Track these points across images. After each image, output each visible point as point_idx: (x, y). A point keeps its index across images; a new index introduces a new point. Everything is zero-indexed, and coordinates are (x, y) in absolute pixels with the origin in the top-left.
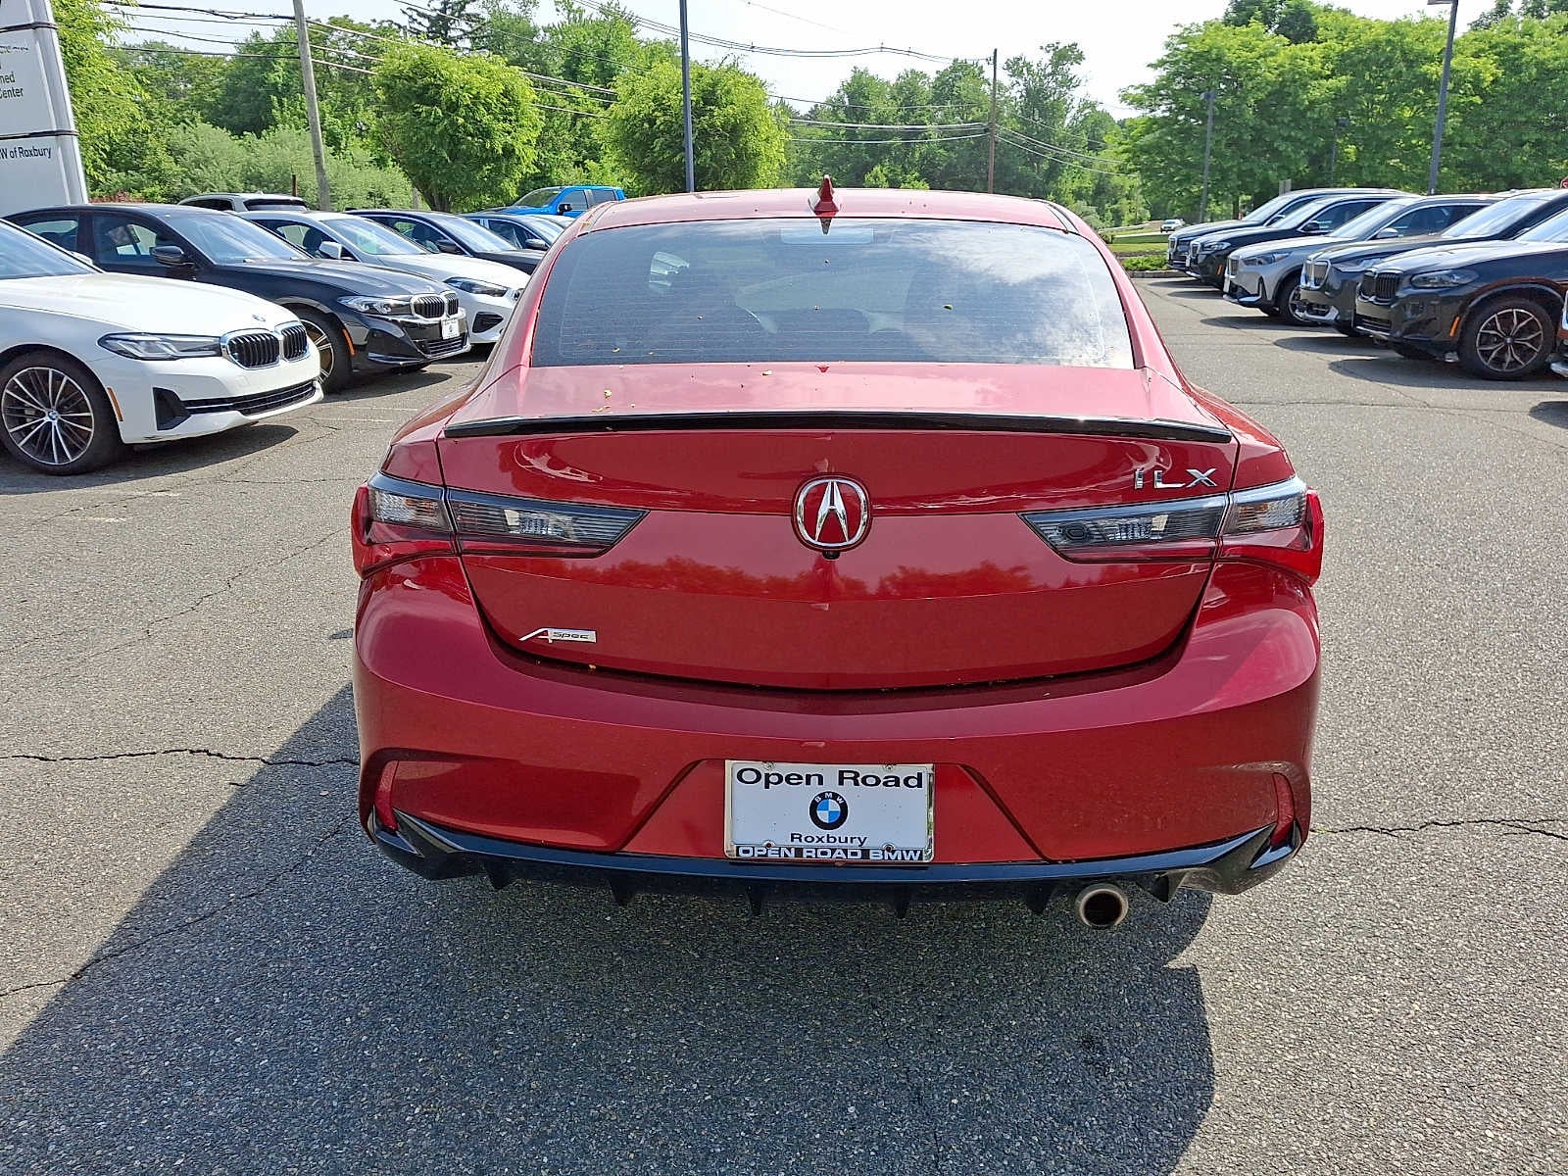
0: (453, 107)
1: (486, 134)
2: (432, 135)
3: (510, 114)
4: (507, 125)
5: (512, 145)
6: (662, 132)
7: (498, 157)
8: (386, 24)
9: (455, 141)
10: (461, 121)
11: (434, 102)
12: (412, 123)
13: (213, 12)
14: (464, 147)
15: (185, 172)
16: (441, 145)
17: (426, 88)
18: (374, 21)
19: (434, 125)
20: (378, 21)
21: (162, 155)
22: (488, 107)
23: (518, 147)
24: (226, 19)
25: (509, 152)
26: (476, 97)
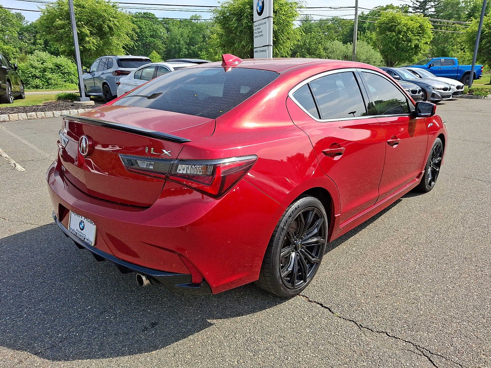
0: (400, 32)
1: (410, 41)
2: (391, 42)
3: (421, 33)
4: (418, 37)
5: (418, 44)
6: (487, 36)
7: (412, 48)
8: (405, 6)
9: (398, 43)
10: (401, 36)
11: (394, 31)
12: (385, 38)
13: (330, 8)
14: (401, 45)
15: (327, 55)
16: (393, 45)
17: (392, 26)
18: (401, 5)
19: (392, 38)
20: (402, 5)
21: (322, 50)
22: (412, 32)
23: (421, 45)
24: (334, 9)
25: (417, 46)
26: (408, 28)
